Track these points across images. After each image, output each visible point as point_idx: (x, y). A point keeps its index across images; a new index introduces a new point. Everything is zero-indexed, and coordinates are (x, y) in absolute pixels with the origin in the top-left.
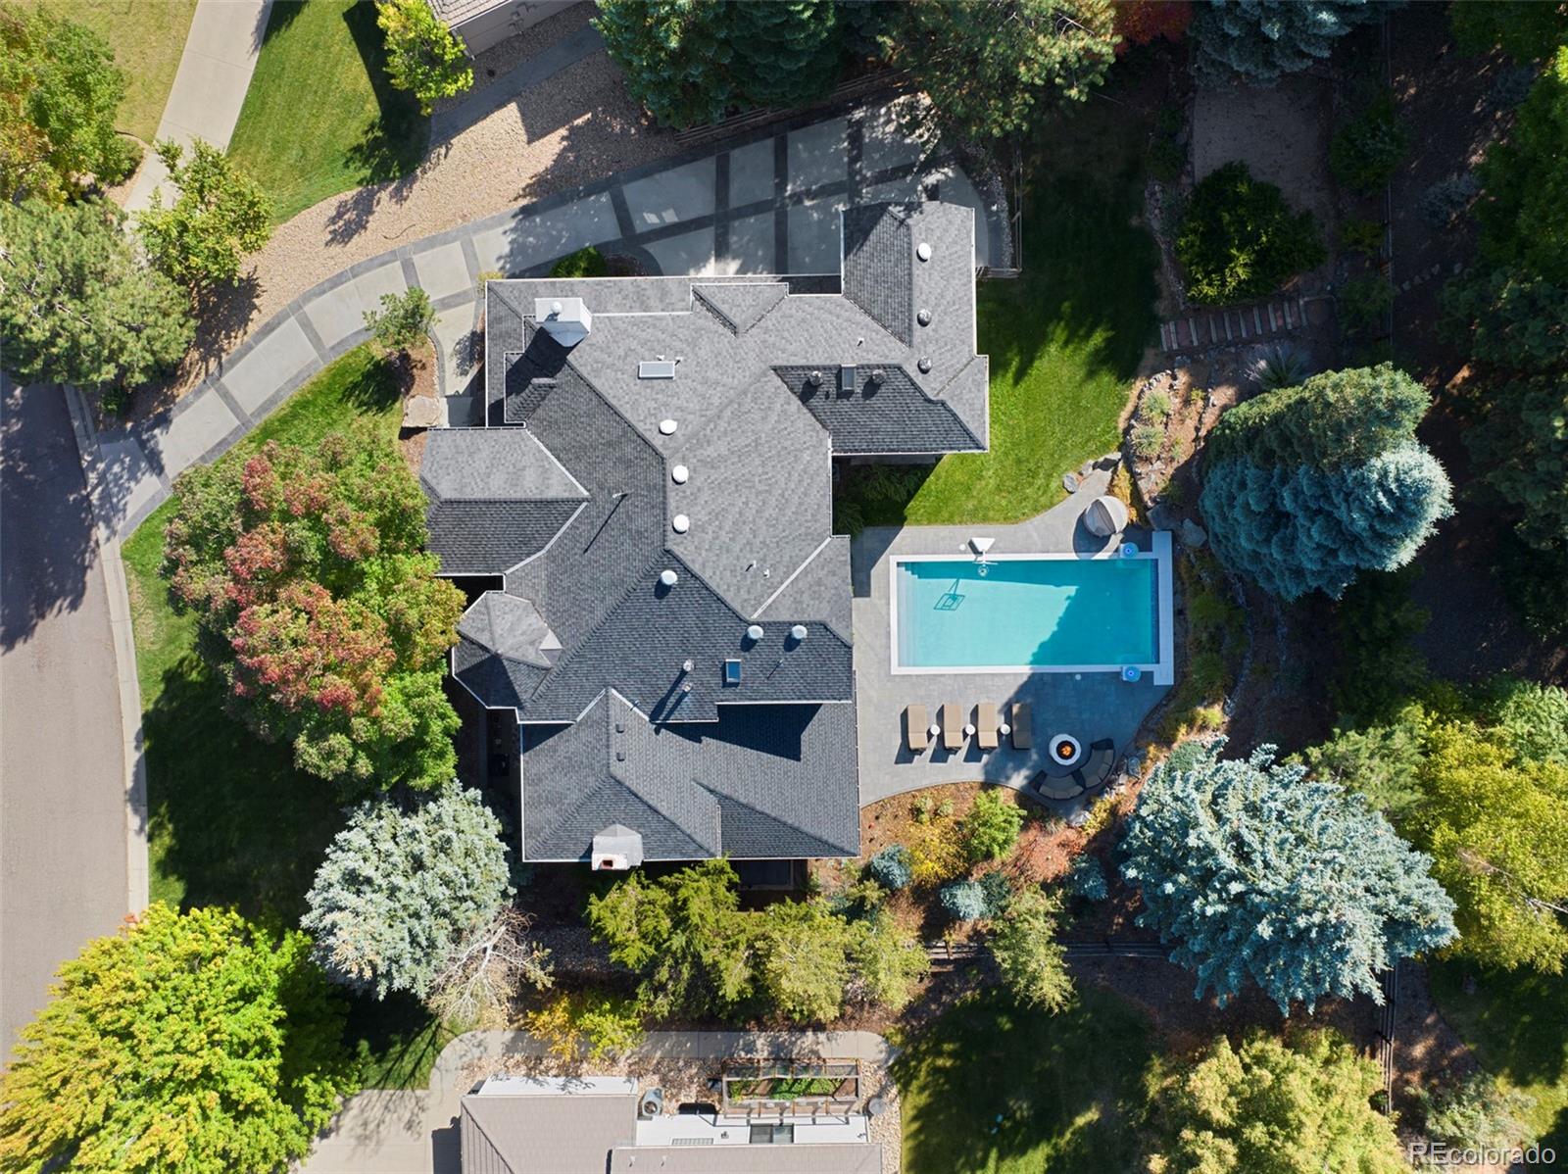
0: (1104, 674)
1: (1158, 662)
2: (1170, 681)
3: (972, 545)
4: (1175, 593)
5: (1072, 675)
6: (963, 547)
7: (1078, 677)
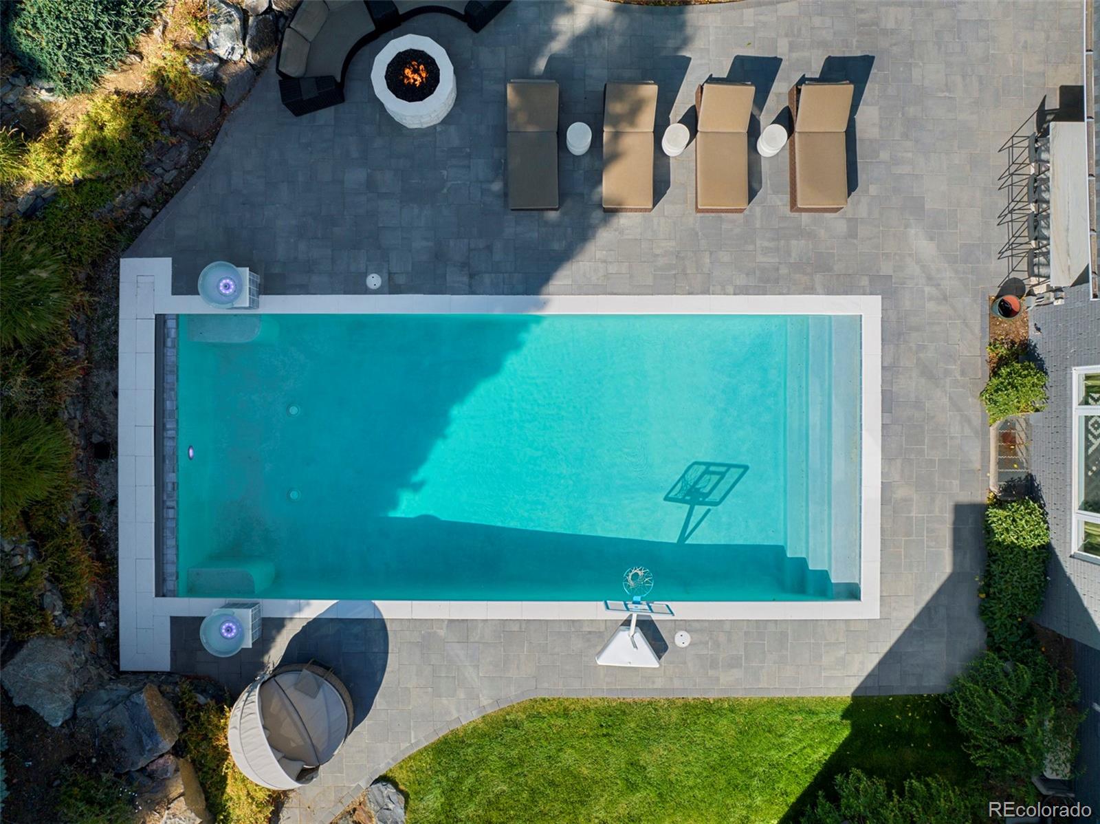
0: (304, 289)
1: (161, 320)
2: (128, 266)
3: (658, 643)
4: (114, 503)
5: (392, 287)
6: (682, 640)
7: (374, 281)
